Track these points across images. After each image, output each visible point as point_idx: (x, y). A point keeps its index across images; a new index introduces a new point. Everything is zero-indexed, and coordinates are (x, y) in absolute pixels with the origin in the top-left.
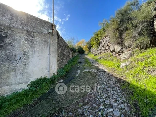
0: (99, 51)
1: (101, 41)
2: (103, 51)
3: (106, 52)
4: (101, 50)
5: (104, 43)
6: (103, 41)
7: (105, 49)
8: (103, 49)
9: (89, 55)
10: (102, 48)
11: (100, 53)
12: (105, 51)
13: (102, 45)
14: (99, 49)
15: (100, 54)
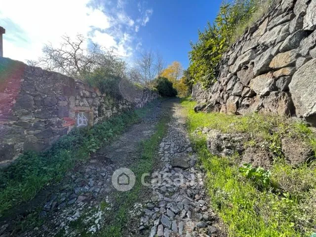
0: (215, 97)
1: (224, 56)
2: (231, 98)
3: (248, 106)
4: (221, 91)
5: (239, 62)
6: (234, 55)
7: (246, 89)
8: (234, 91)
9: (185, 102)
10: (229, 86)
11: (218, 103)
12: (245, 102)
13: (229, 72)
14: (213, 88)
15: (216, 108)
